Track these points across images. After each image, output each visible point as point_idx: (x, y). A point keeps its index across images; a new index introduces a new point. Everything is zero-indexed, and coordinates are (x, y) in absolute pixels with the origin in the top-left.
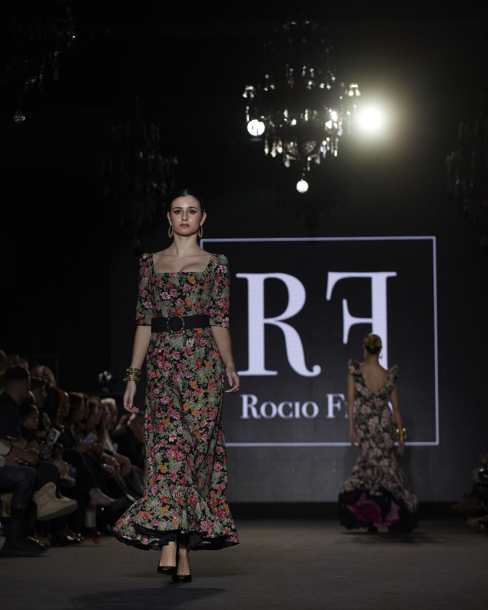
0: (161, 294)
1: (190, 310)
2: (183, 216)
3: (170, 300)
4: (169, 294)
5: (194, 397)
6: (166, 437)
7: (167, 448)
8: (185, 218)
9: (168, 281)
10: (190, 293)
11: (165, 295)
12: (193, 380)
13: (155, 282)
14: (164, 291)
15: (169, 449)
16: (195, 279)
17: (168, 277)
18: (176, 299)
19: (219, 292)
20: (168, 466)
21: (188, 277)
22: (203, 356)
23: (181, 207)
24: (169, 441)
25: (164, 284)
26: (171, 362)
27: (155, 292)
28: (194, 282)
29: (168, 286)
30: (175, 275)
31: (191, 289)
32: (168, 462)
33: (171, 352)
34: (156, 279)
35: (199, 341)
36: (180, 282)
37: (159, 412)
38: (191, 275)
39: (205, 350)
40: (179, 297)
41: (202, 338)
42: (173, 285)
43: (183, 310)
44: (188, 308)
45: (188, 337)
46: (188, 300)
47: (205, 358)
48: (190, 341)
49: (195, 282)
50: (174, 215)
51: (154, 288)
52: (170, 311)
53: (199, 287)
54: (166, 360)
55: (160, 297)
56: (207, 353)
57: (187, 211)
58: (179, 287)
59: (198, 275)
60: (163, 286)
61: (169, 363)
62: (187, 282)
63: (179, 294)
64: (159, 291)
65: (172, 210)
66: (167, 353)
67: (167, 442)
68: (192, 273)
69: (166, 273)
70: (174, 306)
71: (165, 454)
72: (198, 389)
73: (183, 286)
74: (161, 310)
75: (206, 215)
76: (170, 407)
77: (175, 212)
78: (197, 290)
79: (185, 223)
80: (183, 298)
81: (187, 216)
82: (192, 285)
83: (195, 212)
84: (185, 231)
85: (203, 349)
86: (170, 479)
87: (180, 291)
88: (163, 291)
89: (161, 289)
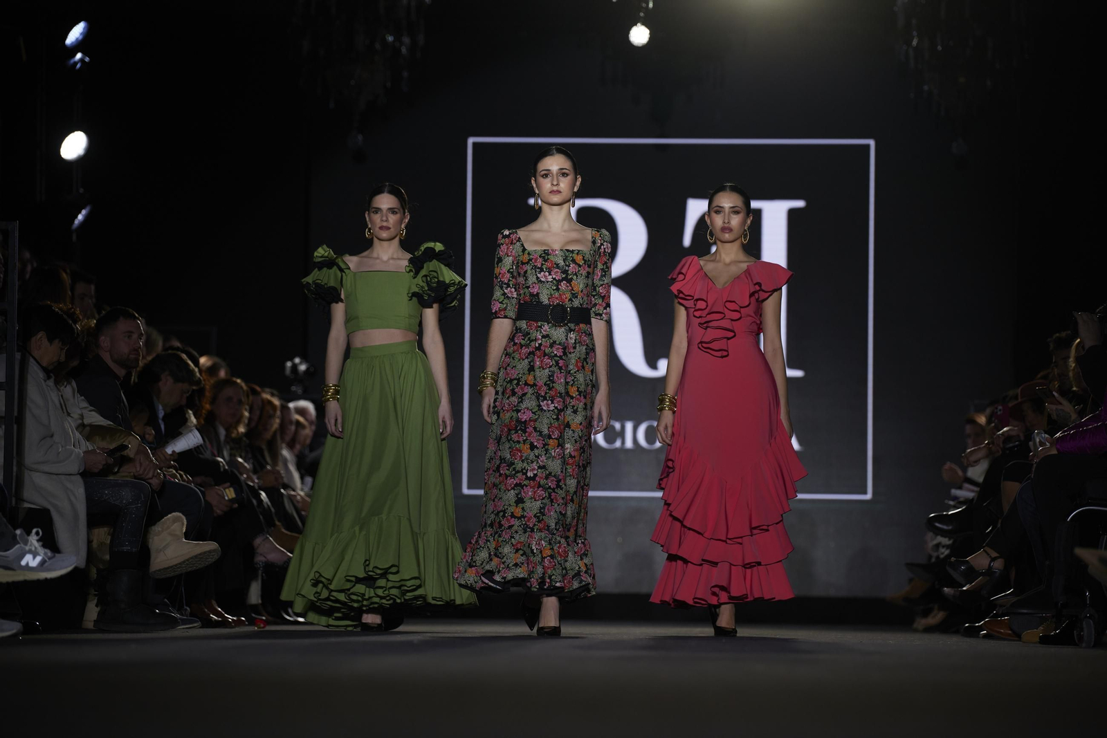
0: (539, 275)
1: (577, 297)
2: (552, 180)
3: (551, 282)
4: (550, 274)
5: (573, 406)
6: (524, 471)
7: (524, 485)
8: (555, 183)
9: (548, 259)
10: (577, 276)
11: (545, 276)
12: (572, 385)
13: (530, 260)
14: (543, 271)
15: (527, 486)
16: (583, 259)
17: (548, 255)
18: (559, 281)
19: (602, 276)
20: (523, 509)
21: (575, 255)
22: (583, 356)
23: (550, 168)
24: (527, 476)
25: (543, 263)
26: (551, 357)
27: (529, 272)
28: (581, 263)
29: (549, 264)
30: (557, 252)
31: (579, 271)
32: (523, 502)
33: (551, 346)
34: (531, 257)
35: (581, 337)
36: (564, 260)
37: (515, 433)
38: (577, 254)
39: (586, 349)
40: (563, 279)
41: (584, 334)
42: (555, 264)
43: (569, 295)
44: (574, 294)
45: (571, 330)
46: (575, 285)
47: (585, 359)
48: (572, 336)
49: (583, 262)
50: (541, 180)
51: (528, 267)
52: (551, 295)
53: (587, 269)
54: (545, 355)
55: (538, 278)
56: (587, 354)
57: (557, 174)
58: (563, 267)
59: (585, 254)
60: (542, 264)
61: (548, 359)
62: (574, 261)
63: (564, 276)
64: (536, 271)
65: (538, 175)
66: (546, 347)
67: (524, 476)
68: (579, 251)
69: (545, 250)
70: (558, 289)
71: (520, 493)
72: (578, 396)
73: (569, 266)
74: (538, 294)
75: (580, 179)
76: (531, 426)
77: (542, 176)
78: (584, 273)
79: (555, 188)
80: (569, 281)
81: (558, 180)
82: (580, 266)
83: (567, 175)
84: (556, 199)
85: (585, 347)
86: (526, 524)
87: (565, 272)
88: (542, 270)
89: (538, 268)
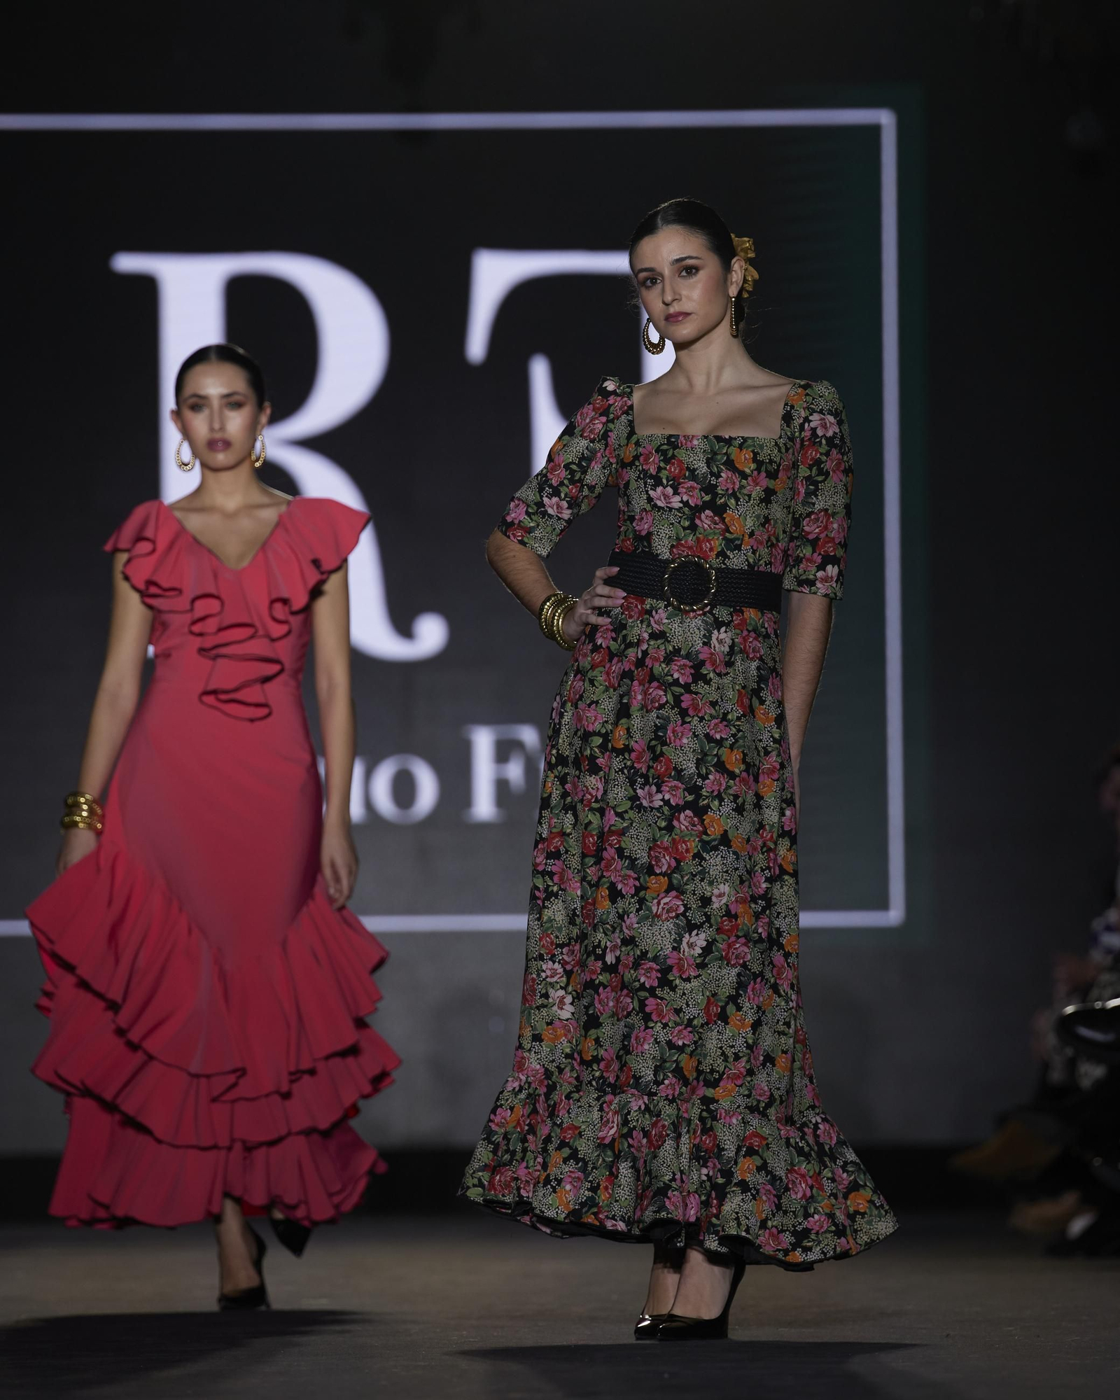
0: (651, 493)
1: (736, 548)
3: (679, 510)
4: (676, 493)
9: (673, 456)
10: (737, 500)
11: (666, 496)
12: (731, 747)
13: (636, 457)
14: (662, 484)
16: (755, 460)
17: (675, 447)
18: (696, 510)
19: (809, 494)
21: (733, 451)
23: (659, 265)
25: (662, 465)
26: (666, 686)
27: (633, 485)
28: (749, 468)
29: (675, 469)
30: (695, 442)
31: (742, 487)
33: (668, 659)
34: (640, 450)
35: (745, 639)
36: (709, 462)
38: (741, 447)
39: (758, 668)
40: (706, 505)
41: (752, 634)
42: (688, 468)
43: (717, 543)
44: (731, 541)
45: (718, 624)
46: (733, 519)
47: (756, 693)
48: (723, 636)
49: (753, 466)
51: (631, 474)
52: (678, 539)
53: (765, 482)
54: (652, 678)
55: (650, 499)
56: (761, 679)
57: (671, 275)
58: (706, 478)
59: (761, 447)
60: (660, 469)
61: (658, 688)
62: (730, 464)
63: (707, 498)
64: (645, 483)
66: (656, 659)
68: (745, 439)
69: (671, 436)
72: (745, 775)
73: (718, 476)
74: (650, 534)
78: (757, 492)
80: (720, 511)
81: (674, 288)
82: (744, 476)
83: (697, 269)
84: (683, 330)
85: (754, 665)
87: (710, 489)
88: (658, 482)
89: (651, 477)
